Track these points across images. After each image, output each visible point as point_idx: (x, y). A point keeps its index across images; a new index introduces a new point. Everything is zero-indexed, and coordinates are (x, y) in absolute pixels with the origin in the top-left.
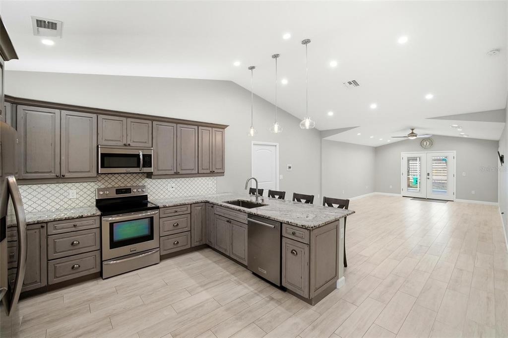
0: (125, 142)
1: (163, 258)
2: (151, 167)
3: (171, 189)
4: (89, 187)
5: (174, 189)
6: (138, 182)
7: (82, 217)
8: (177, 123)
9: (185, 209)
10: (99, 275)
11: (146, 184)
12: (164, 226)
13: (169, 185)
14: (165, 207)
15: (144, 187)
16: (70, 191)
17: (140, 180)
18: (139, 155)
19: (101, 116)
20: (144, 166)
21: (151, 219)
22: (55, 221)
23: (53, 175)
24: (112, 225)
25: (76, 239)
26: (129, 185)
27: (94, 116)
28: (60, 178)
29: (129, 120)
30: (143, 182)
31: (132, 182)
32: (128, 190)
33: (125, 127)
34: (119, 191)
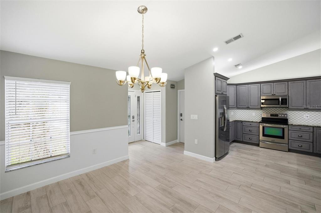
0: (273, 94)
1: (290, 150)
2: (286, 104)
3: (307, 118)
4: (259, 112)
5: (308, 118)
6: (283, 112)
7: (253, 122)
8: (306, 80)
9: (308, 129)
10: (258, 145)
11: (288, 113)
12: (292, 135)
13: (304, 115)
14: (292, 125)
15: (287, 115)
16: (253, 113)
17: (284, 111)
18: (279, 99)
19: (262, 84)
20: (282, 104)
21: (283, 129)
22: (245, 121)
23: (246, 107)
24: (263, 127)
25: (251, 129)
26: (277, 113)
27: (259, 84)
28: (248, 108)
29: (275, 83)
30: (286, 112)
31: (279, 112)
32: (277, 115)
33: (272, 87)
34: (271, 115)
